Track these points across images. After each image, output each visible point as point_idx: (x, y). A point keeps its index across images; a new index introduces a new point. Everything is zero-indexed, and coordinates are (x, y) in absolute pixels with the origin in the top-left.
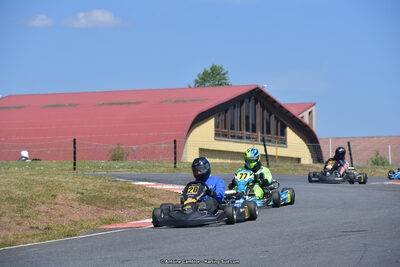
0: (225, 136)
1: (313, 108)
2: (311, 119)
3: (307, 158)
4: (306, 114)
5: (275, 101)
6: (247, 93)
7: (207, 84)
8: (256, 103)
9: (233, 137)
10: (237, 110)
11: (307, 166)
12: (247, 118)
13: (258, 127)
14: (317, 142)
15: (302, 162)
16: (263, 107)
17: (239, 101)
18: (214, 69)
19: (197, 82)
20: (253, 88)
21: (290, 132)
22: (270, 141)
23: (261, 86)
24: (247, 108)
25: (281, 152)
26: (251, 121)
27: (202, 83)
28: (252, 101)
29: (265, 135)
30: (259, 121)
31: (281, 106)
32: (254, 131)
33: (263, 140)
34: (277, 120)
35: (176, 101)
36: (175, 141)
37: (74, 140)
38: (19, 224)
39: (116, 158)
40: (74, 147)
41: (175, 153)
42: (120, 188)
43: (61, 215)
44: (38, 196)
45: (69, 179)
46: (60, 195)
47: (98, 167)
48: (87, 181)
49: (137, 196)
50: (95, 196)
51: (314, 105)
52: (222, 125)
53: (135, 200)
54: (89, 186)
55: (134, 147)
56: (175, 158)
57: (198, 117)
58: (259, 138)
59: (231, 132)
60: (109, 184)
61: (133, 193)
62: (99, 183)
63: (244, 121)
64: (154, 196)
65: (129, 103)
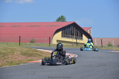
0: (65, 36)
1: (91, 29)
2: (90, 32)
4: (89, 31)
5: (80, 27)
6: (71, 24)
8: (74, 27)
9: (67, 37)
10: (68, 29)
12: (71, 31)
16: (76, 28)
17: (69, 26)
18: (62, 17)
19: (57, 20)
21: (83, 36)
22: (78, 38)
24: (72, 28)
25: (81, 42)
26: (72, 32)
27: (58, 21)
28: (73, 27)
29: (76, 36)
30: (75, 32)
32: (73, 35)
33: (76, 38)
34: (80, 31)
35: (51, 26)
36: (50, 38)
37: (20, 36)
38: (3, 60)
39: (32, 42)
40: (20, 39)
41: (50, 41)
42: (33, 51)
43: (16, 58)
44: (9, 53)
45: (18, 48)
46: (15, 53)
47: (27, 44)
48: (23, 48)
49: (39, 53)
50: (26, 53)
51: (91, 28)
52: (64, 33)
53: (38, 55)
54: (24, 50)
55: (38, 39)
56: (50, 43)
57: (56, 31)
58: (75, 37)
59: (67, 35)
60: (30, 50)
61: (37, 52)
62: (27, 49)
63: (70, 32)
64: (43, 54)
65: (36, 26)
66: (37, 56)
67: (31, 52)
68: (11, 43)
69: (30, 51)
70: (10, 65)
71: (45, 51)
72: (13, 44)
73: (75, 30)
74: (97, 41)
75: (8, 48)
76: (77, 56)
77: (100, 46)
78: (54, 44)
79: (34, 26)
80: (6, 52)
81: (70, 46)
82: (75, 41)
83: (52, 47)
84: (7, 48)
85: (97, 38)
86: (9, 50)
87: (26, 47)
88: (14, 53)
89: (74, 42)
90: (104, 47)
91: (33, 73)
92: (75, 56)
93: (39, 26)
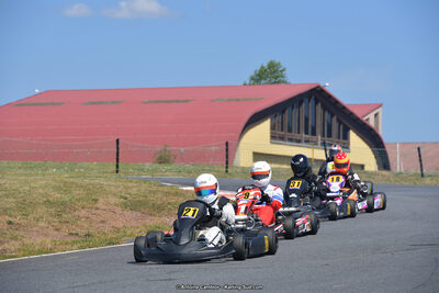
0: (282, 138)
1: (380, 110)
2: (377, 122)
3: (371, 164)
4: (371, 116)
5: (337, 102)
6: (307, 92)
7: (263, 82)
8: (316, 103)
9: (291, 140)
10: (295, 111)
11: (372, 173)
12: (307, 120)
13: (319, 130)
14: (383, 147)
15: (366, 168)
16: (324, 108)
17: (297, 101)
18: (272, 65)
19: (252, 79)
20: (313, 87)
21: (353, 136)
23: (322, 85)
24: (307, 108)
26: (310, 123)
27: (258, 81)
28: (312, 102)
29: (326, 138)
30: (319, 123)
31: (344, 108)
32: (314, 133)
33: (324, 144)
34: (338, 120)
35: (229, 100)
36: (227, 144)
37: (118, 140)
38: (57, 230)
39: (162, 160)
40: (118, 149)
41: (227, 157)
42: (167, 194)
43: (103, 222)
44: (78, 200)
45: (110, 183)
46: (101, 200)
47: (142, 170)
48: (130, 185)
50: (140, 201)
51: (381, 106)
52: (278, 126)
54: (134, 191)
55: (182, 150)
56: (227, 163)
57: (252, 117)
58: (319, 142)
59: (289, 135)
60: (154, 188)
61: (181, 199)
62: (144, 186)
63: (302, 123)
65: (177, 101)
67: (157, 199)
68: (86, 164)
69: (155, 192)
70: (82, 247)
72: (92, 170)
73: (319, 115)
74: (402, 155)
75: (77, 185)
77: (413, 171)
78: (243, 168)
79: (168, 102)
80: (66, 198)
82: (319, 154)
83: (237, 179)
84: (73, 183)
85: (404, 144)
86: (76, 192)
87: (139, 179)
88: (96, 201)
89: (316, 161)
90: (430, 176)
91: (168, 277)
93: (186, 101)
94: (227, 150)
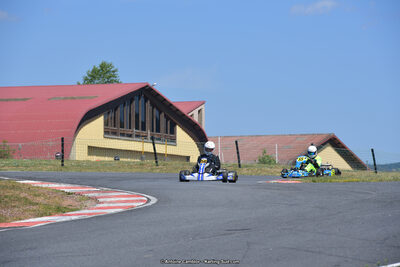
0: (115, 133)
1: (203, 106)
2: (200, 118)
5: (163, 101)
6: (135, 92)
7: (96, 81)
8: (146, 101)
9: (123, 135)
10: (127, 108)
12: (137, 116)
13: (148, 125)
15: (192, 160)
16: (153, 105)
17: (128, 99)
18: (103, 66)
19: (86, 79)
20: (143, 85)
21: (179, 130)
22: (160, 139)
23: (151, 84)
24: (138, 105)
25: (170, 150)
26: (140, 119)
27: (91, 81)
28: (142, 99)
29: (155, 133)
30: (148, 119)
31: (171, 105)
32: (144, 129)
33: (152, 138)
34: (167, 118)
35: (65, 98)
36: (63, 139)
41: (63, 151)
42: (4, 187)
49: (22, 195)
51: (203, 103)
52: (111, 122)
53: (19, 199)
57: (87, 114)
58: (149, 136)
59: (122, 130)
61: (17, 192)
63: (133, 118)
64: (39, 195)
65: (16, 100)
66: (17, 203)
71: (44, 186)
73: (149, 111)
74: (223, 147)
76: (154, 200)
77: (232, 162)
79: (7, 100)
81: (131, 167)
82: (148, 147)
83: (73, 172)
85: (224, 138)
89: (146, 153)
90: (246, 166)
92: (149, 200)
93: (25, 100)
94: (63, 145)
